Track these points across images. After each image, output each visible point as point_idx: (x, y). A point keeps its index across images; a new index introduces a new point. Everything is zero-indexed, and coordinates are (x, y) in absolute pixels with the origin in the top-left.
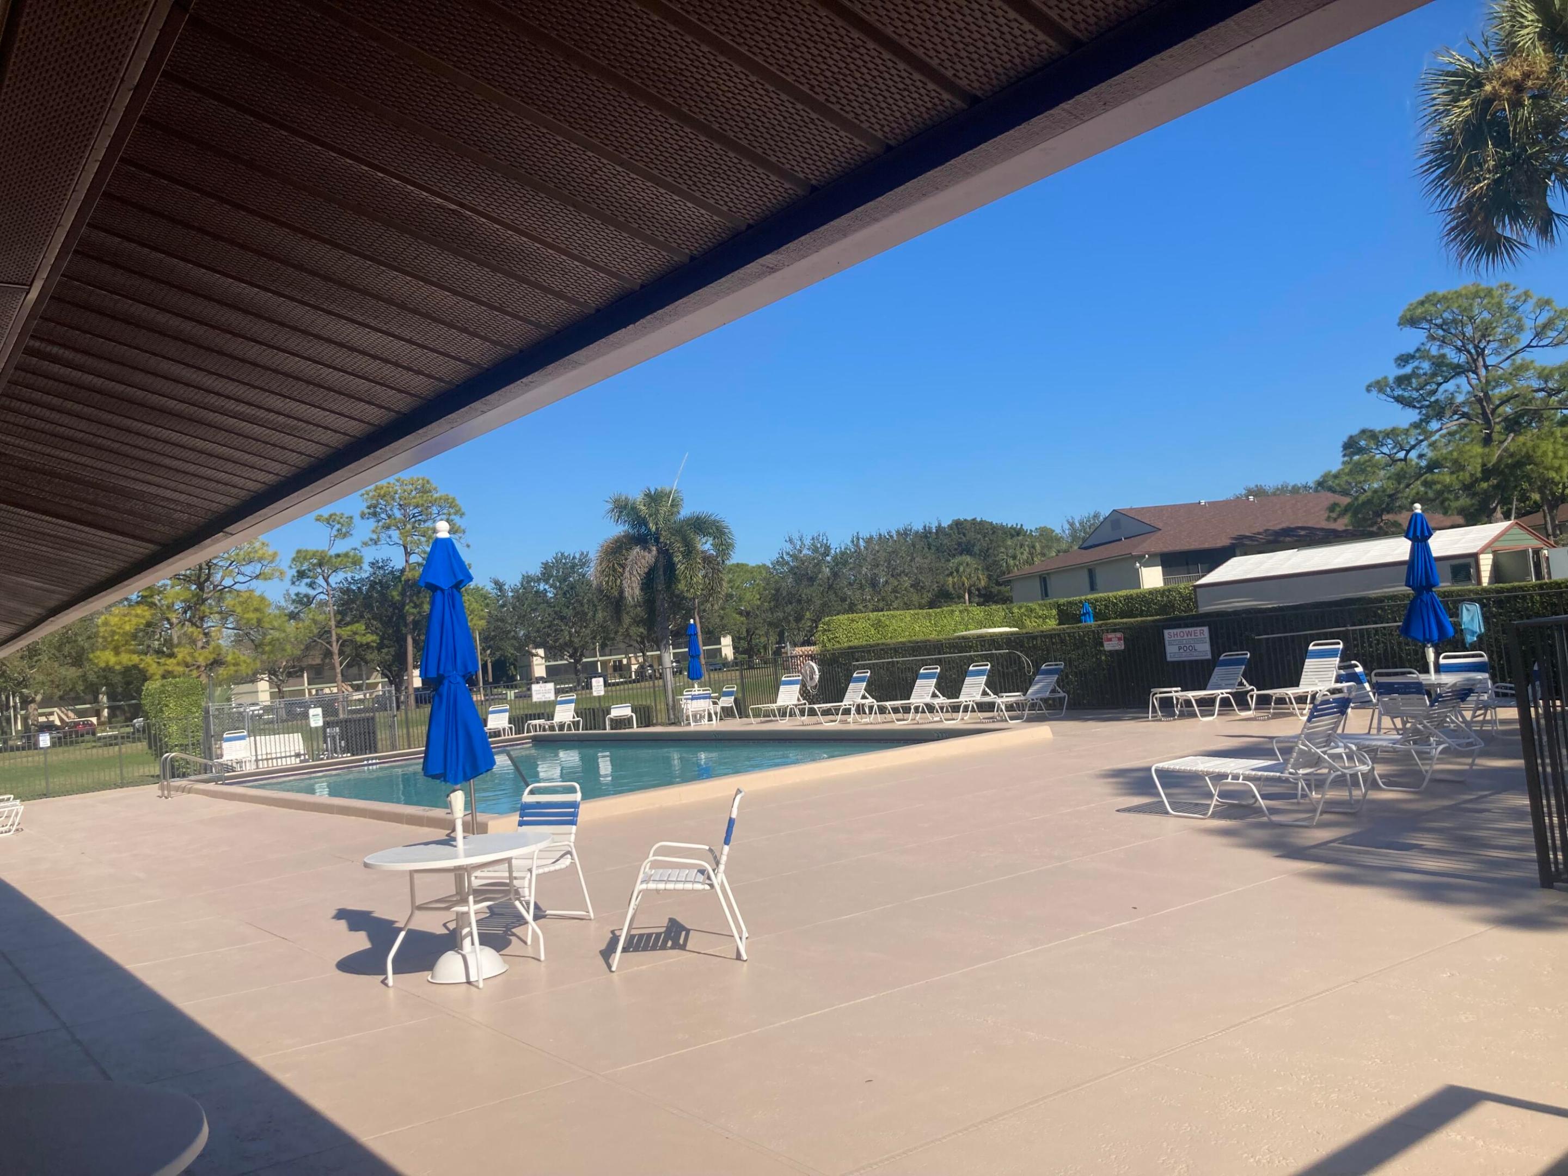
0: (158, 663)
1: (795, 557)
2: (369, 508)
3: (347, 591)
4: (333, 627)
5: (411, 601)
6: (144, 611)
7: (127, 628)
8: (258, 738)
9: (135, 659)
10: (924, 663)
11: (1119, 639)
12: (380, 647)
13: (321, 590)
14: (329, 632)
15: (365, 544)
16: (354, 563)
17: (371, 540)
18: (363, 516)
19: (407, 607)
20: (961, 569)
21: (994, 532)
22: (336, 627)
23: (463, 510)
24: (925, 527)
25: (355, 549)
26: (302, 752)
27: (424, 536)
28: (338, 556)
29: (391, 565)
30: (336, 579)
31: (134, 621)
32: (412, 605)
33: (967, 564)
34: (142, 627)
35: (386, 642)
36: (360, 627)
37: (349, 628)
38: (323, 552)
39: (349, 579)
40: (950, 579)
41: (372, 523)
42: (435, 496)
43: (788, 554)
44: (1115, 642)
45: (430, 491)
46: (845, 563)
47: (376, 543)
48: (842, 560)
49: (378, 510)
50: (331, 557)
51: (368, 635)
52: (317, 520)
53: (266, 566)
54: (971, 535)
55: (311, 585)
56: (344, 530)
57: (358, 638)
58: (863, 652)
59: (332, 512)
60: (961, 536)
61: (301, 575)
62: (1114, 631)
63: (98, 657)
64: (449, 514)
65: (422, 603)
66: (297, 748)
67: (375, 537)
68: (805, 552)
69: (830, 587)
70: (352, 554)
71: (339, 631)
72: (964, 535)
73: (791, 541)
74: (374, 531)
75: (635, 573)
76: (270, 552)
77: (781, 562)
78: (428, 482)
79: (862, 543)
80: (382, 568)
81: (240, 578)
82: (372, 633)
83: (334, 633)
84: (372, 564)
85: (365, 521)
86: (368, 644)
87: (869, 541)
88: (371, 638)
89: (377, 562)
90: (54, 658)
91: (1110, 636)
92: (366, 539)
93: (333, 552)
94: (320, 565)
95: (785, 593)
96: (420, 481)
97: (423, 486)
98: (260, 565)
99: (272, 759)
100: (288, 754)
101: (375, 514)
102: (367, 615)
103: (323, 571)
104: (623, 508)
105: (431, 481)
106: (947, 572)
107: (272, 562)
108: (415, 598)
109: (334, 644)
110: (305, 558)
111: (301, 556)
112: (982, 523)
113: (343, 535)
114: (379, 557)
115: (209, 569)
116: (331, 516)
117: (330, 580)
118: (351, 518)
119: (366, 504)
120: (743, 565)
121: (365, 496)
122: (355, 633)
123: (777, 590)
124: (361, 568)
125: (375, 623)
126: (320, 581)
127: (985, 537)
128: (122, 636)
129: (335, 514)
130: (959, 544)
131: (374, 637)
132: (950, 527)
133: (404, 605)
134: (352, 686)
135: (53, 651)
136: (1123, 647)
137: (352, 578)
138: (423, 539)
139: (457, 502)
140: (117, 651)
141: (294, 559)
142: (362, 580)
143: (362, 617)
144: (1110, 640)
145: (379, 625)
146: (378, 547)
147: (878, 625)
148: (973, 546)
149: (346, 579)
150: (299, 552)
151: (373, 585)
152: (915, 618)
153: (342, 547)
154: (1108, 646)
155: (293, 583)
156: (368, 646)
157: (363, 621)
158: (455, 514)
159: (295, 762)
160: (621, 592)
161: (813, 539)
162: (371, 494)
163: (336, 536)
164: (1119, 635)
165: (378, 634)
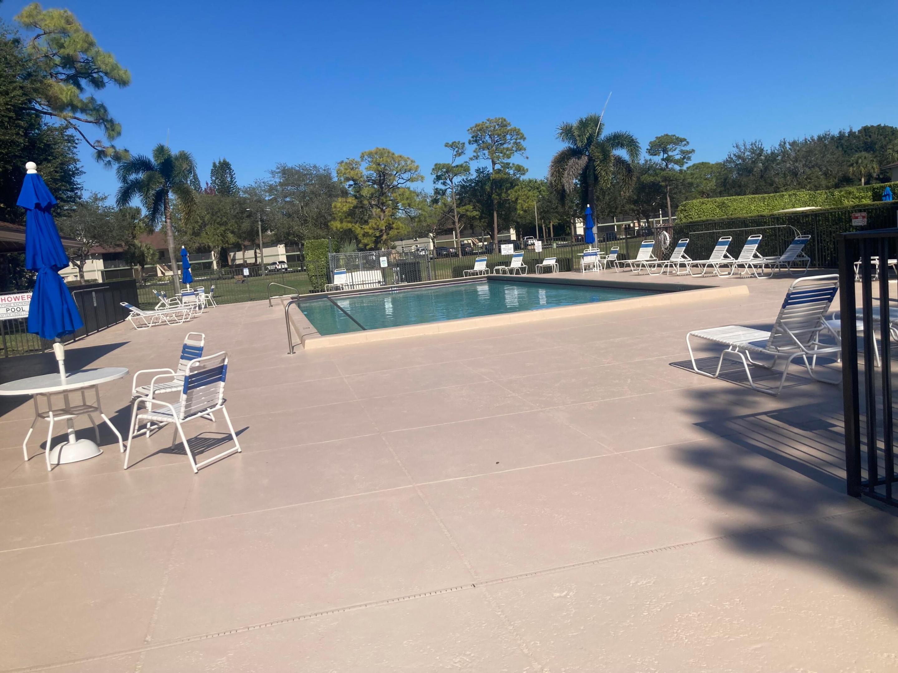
0: (361, 228)
1: (739, 157)
2: (473, 137)
3: (463, 187)
4: (455, 207)
5: (496, 192)
6: (353, 200)
7: (345, 209)
8: (353, 273)
9: (350, 225)
10: (724, 234)
11: (864, 217)
12: (481, 218)
13: (449, 186)
14: (453, 210)
15: (471, 159)
16: (465, 170)
17: (474, 156)
18: (470, 142)
19: (493, 196)
20: (860, 161)
21: (893, 134)
22: (457, 207)
23: (525, 136)
24: (840, 132)
25: (466, 162)
26: (381, 281)
27: (501, 153)
28: (457, 166)
29: (488, 170)
30: (457, 180)
31: (348, 205)
32: (496, 194)
33: (865, 158)
34: (351, 208)
35: (484, 215)
36: (470, 207)
37: (464, 207)
38: (448, 164)
39: (465, 180)
40: (851, 169)
41: (475, 146)
42: (509, 128)
43: (735, 155)
44: (860, 219)
45: (506, 126)
46: (775, 160)
47: (477, 158)
48: (772, 157)
49: (478, 138)
50: (452, 167)
51: (475, 212)
52: (446, 146)
53: (413, 174)
54: (874, 136)
55: (444, 184)
56: (460, 151)
57: (469, 213)
58: (698, 225)
59: (453, 141)
60: (868, 137)
61: (438, 178)
62: (860, 211)
63: (332, 225)
64: (516, 140)
65: (501, 193)
66: (379, 278)
67: (475, 154)
68: (747, 153)
69: (762, 177)
70: (464, 165)
71: (459, 210)
72: (870, 137)
73: (737, 146)
74: (475, 151)
75: (571, 173)
76: (415, 166)
77: (730, 161)
78: (505, 120)
79: (788, 146)
80: (483, 172)
81: (401, 181)
82: (476, 211)
83: (455, 210)
84: (478, 171)
85: (471, 145)
86: (474, 217)
87: (793, 144)
88: (475, 213)
89: (480, 169)
90: (316, 225)
91: (856, 215)
92: (472, 156)
93: (454, 165)
94: (447, 172)
95: (731, 181)
96: (500, 120)
97: (502, 123)
98: (410, 173)
99: (366, 284)
100: (374, 281)
101: (476, 141)
102: (474, 200)
103: (449, 176)
104: (567, 132)
105: (507, 120)
106: (849, 164)
107: (416, 171)
108: (497, 190)
109: (456, 217)
110: (439, 169)
111: (437, 167)
112: (885, 127)
113: (459, 154)
114: (480, 167)
115: (384, 176)
116: (453, 143)
117: (453, 180)
118: (464, 143)
119: (471, 136)
120: (706, 163)
121: (470, 131)
122: (467, 211)
123: (725, 179)
124: (470, 173)
125: (478, 204)
126: (448, 181)
127: (885, 138)
128: (342, 213)
129: (455, 142)
130: (865, 143)
131: (478, 213)
132: (860, 132)
133: (492, 194)
134: (478, 239)
135: (314, 221)
136: (866, 224)
137: (467, 179)
138: (501, 155)
139: (521, 131)
140: (341, 222)
141: (433, 169)
142: (471, 180)
143: (470, 201)
144: (857, 218)
145: (480, 206)
146: (478, 161)
147: (722, 205)
148: (875, 144)
149: (463, 180)
150: (436, 165)
151: (477, 183)
152: (752, 201)
153: (459, 161)
154: (855, 223)
155: (434, 183)
156: (474, 218)
157: (471, 204)
158: (520, 139)
159: (378, 286)
160: (563, 186)
161: (752, 144)
162: (473, 129)
163: (455, 155)
164: (864, 214)
165: (479, 211)
